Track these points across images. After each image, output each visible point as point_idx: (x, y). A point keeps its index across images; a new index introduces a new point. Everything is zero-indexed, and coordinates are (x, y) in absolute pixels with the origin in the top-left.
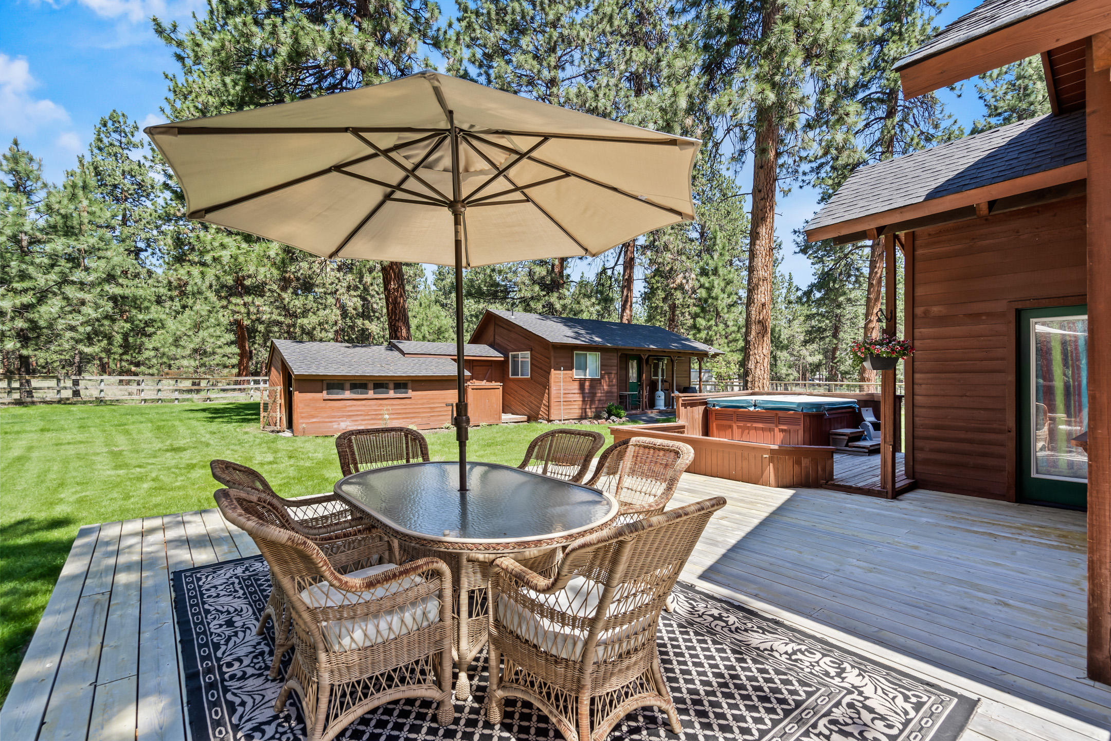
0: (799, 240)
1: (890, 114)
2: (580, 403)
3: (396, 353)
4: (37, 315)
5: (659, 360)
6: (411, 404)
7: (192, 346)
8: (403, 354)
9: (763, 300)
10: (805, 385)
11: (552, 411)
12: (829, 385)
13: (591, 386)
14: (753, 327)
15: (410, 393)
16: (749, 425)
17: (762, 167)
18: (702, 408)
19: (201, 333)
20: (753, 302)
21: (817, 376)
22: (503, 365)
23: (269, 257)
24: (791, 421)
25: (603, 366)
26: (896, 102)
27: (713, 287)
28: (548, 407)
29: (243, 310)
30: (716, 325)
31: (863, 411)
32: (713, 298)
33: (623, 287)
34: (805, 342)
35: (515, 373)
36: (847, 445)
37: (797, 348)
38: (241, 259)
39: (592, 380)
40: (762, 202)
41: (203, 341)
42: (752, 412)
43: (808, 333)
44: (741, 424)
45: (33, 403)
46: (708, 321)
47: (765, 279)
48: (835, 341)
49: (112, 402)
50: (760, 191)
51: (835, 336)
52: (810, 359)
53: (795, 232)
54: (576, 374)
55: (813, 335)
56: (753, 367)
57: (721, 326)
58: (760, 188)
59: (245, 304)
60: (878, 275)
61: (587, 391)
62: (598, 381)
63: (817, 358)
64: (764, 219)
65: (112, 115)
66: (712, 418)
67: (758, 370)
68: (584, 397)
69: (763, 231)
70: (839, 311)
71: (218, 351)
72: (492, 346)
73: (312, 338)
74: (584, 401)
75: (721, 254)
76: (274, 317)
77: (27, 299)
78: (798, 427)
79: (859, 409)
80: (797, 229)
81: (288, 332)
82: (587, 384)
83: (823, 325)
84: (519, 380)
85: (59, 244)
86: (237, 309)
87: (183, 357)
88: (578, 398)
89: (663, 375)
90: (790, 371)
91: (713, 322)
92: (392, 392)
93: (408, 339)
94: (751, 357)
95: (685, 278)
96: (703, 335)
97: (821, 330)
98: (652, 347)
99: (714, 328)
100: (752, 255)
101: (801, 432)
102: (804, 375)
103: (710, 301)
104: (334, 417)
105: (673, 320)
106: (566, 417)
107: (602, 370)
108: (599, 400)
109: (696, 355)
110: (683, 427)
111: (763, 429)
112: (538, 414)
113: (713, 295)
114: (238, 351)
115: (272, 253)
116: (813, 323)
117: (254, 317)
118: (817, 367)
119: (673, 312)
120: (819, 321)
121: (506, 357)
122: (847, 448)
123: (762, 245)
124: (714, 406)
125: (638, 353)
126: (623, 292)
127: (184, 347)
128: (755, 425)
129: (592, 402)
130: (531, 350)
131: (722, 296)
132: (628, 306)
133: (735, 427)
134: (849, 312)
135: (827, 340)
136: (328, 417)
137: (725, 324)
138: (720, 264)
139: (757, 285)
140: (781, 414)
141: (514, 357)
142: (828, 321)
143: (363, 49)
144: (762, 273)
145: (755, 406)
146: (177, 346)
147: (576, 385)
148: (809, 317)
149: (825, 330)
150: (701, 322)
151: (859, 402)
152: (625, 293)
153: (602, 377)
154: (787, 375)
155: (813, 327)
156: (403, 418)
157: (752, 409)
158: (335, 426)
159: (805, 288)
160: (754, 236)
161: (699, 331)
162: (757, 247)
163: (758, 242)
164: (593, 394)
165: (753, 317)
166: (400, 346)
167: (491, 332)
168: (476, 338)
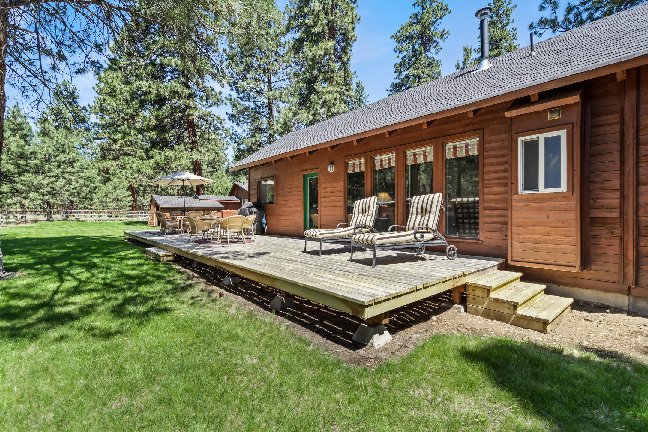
3: (197, 200)
4: (55, 186)
7: (113, 197)
8: (200, 200)
19: (117, 192)
22: (239, 204)
23: (150, 166)
29: (134, 180)
38: (140, 167)
41: (118, 194)
45: (53, 220)
49: (83, 221)
59: (134, 178)
65: (63, 83)
71: (124, 199)
72: (237, 197)
73: (166, 194)
76: (148, 183)
77: (53, 179)
81: (155, 190)
85: (62, 157)
86: (131, 180)
87: (110, 202)
93: (204, 194)
114: (133, 199)
115: (151, 165)
117: (139, 184)
121: (241, 201)
127: (109, 198)
141: (244, 201)
143: (182, 92)
146: (107, 198)
166: (199, 197)
167: (236, 191)
168: (231, 194)
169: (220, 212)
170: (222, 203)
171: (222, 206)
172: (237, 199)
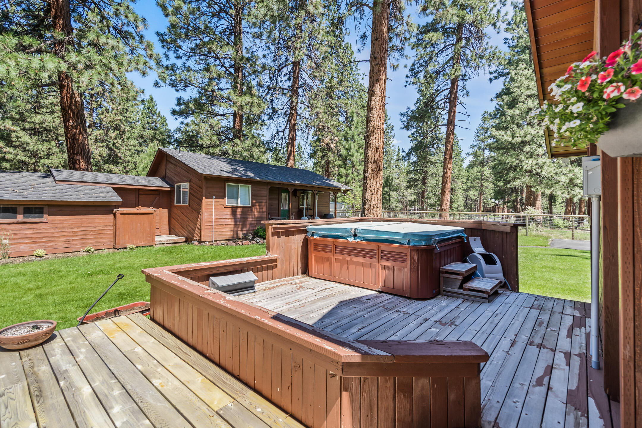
0: (404, 119)
1: (458, 40)
2: (232, 226)
5: (304, 193)
8: (56, 181)
9: (377, 145)
10: (406, 213)
11: (203, 233)
12: (420, 214)
13: (243, 213)
14: (370, 166)
15: (46, 218)
16: (348, 258)
17: (377, 39)
18: (301, 237)
20: (370, 146)
21: (413, 209)
22: (170, 193)
24: (396, 257)
25: (254, 196)
26: (462, 35)
27: (351, 148)
28: (200, 230)
30: (353, 174)
31: (471, 240)
32: (350, 155)
33: (288, 144)
34: (407, 187)
35: (179, 201)
36: (461, 287)
37: (402, 191)
39: (244, 208)
40: (377, 67)
42: (351, 243)
43: (409, 182)
44: (340, 257)
46: (347, 170)
47: (379, 128)
48: (424, 187)
50: (375, 58)
51: (423, 184)
52: (409, 198)
53: (401, 114)
54: (227, 202)
55: (412, 183)
56: (369, 198)
57: (356, 174)
58: (375, 55)
60: (451, 143)
61: (239, 216)
62: (250, 208)
63: (414, 197)
64: (378, 80)
66: (311, 248)
67: (373, 200)
68: (236, 222)
69: (377, 89)
70: (426, 169)
72: (164, 179)
74: (236, 225)
75: (356, 127)
78: (403, 264)
79: (467, 239)
80: (402, 113)
82: (239, 210)
83: (417, 177)
84: (181, 207)
88: (231, 222)
89: (308, 205)
90: (398, 205)
91: (350, 171)
92: (20, 217)
94: (368, 190)
95: (331, 140)
96: (344, 179)
97: (416, 180)
98: (297, 182)
99: (351, 175)
100: (369, 109)
101: (407, 270)
102: (406, 207)
103: (349, 157)
105: (328, 171)
106: (218, 239)
107: (252, 199)
108: (250, 224)
109: (333, 190)
110: (275, 260)
111: (363, 265)
112: (193, 236)
113: (351, 153)
116: (412, 176)
118: (413, 203)
119: (328, 166)
120: (415, 175)
121: (172, 187)
122: (461, 291)
123: (376, 101)
124: (312, 235)
125: (285, 187)
126: (288, 147)
128: (355, 259)
129: (244, 225)
130: (190, 182)
131: (356, 154)
132: (291, 157)
133: (333, 260)
134: (432, 169)
135: (419, 186)
137: (358, 173)
138: (356, 134)
139: (373, 132)
140: (384, 247)
141: (179, 187)
142: (419, 175)
144: (376, 123)
145: (355, 236)
147: (229, 212)
148: (409, 172)
149: (418, 180)
150: (343, 171)
151: (466, 230)
152: (290, 148)
153: (253, 205)
154: (397, 207)
155: (411, 178)
156: (36, 243)
157: (351, 239)
159: (407, 151)
160: (371, 93)
161: (341, 177)
162: (373, 102)
163: (373, 98)
164: (244, 219)
165: (370, 158)
166: (56, 174)
167: (163, 167)
168: (153, 172)
169: (111, 212)
170: (119, 190)
171: (117, 198)
172: (164, 184)
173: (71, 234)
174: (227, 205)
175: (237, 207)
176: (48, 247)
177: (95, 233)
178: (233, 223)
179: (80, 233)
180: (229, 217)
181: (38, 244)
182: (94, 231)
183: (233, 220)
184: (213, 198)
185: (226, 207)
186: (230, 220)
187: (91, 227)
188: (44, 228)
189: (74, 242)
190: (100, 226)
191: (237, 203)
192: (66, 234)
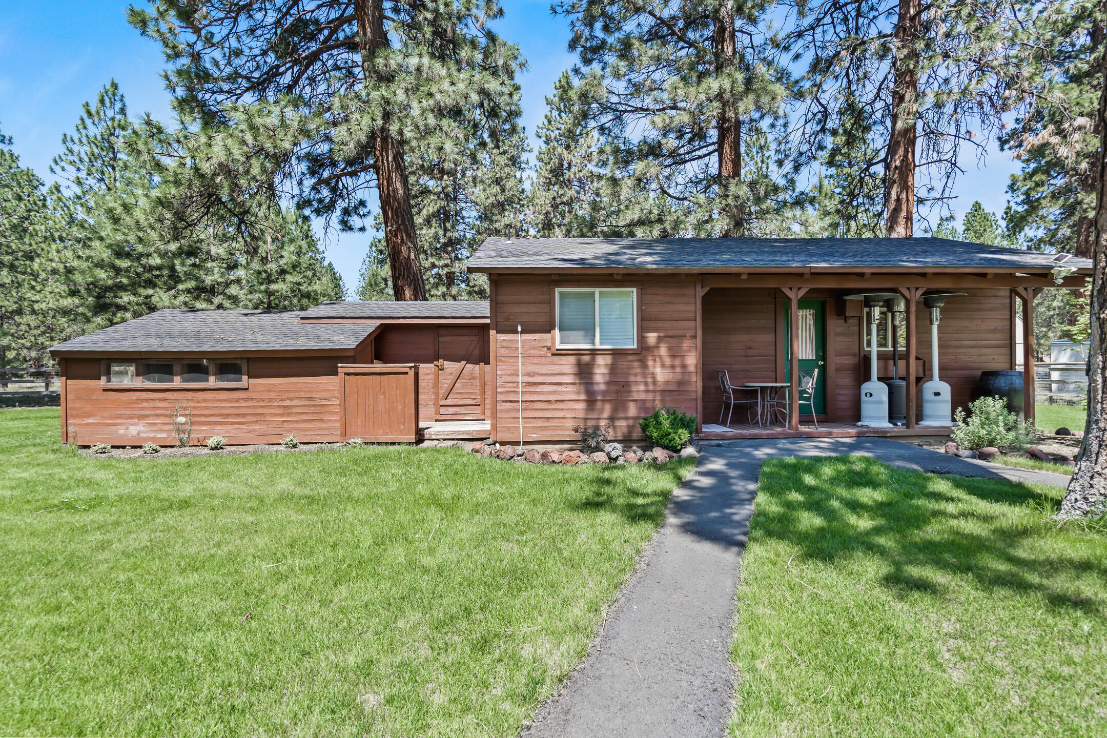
6: (246, 400)
11: (496, 421)
13: (614, 367)
15: (245, 381)
25: (645, 322)
33: (891, 186)
39: (617, 353)
54: (561, 339)
61: (600, 378)
62: (637, 355)
68: (591, 392)
74: (592, 401)
82: (601, 361)
88: (575, 394)
92: (212, 379)
98: (815, 265)
104: (121, 416)
107: (644, 329)
108: (640, 401)
126: (890, 195)
129: (618, 404)
136: (111, 417)
147: (568, 365)
152: (893, 196)
153: (646, 346)
158: (122, 432)
164: (620, 387)
171: (351, 343)
173: (280, 411)
174: (558, 346)
175: (594, 353)
176: (249, 432)
177: (318, 410)
178: (583, 397)
179: (294, 410)
180: (570, 379)
181: (236, 426)
182: (314, 406)
183: (582, 388)
184: (516, 332)
185: (559, 353)
186: (570, 388)
187: (311, 399)
188: (243, 399)
189: (286, 426)
190: (325, 398)
191: (593, 343)
192: (273, 411)
